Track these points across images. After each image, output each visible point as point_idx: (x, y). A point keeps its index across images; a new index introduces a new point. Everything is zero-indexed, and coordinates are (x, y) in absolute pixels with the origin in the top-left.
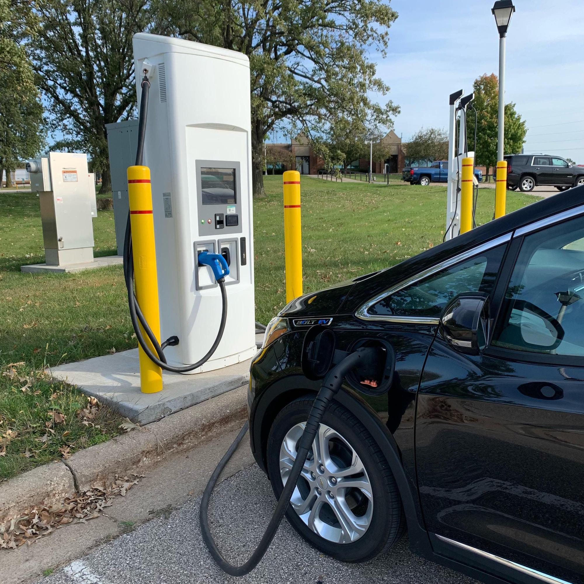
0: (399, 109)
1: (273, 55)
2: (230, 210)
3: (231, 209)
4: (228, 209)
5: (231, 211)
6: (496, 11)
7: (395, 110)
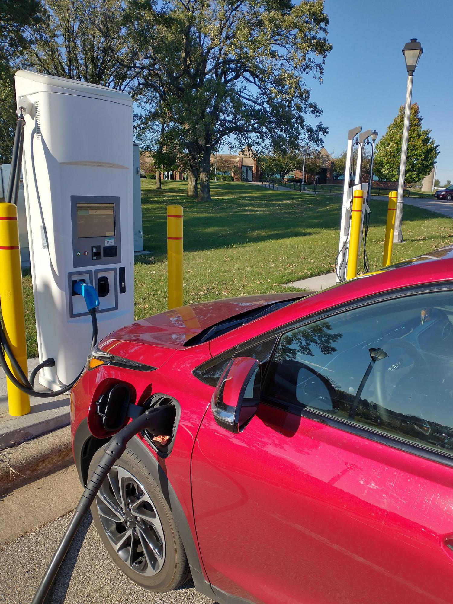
0: (328, 130)
1: (223, 80)
2: (108, 242)
3: (110, 241)
4: (106, 242)
5: (110, 243)
6: (406, 52)
7: (325, 131)
